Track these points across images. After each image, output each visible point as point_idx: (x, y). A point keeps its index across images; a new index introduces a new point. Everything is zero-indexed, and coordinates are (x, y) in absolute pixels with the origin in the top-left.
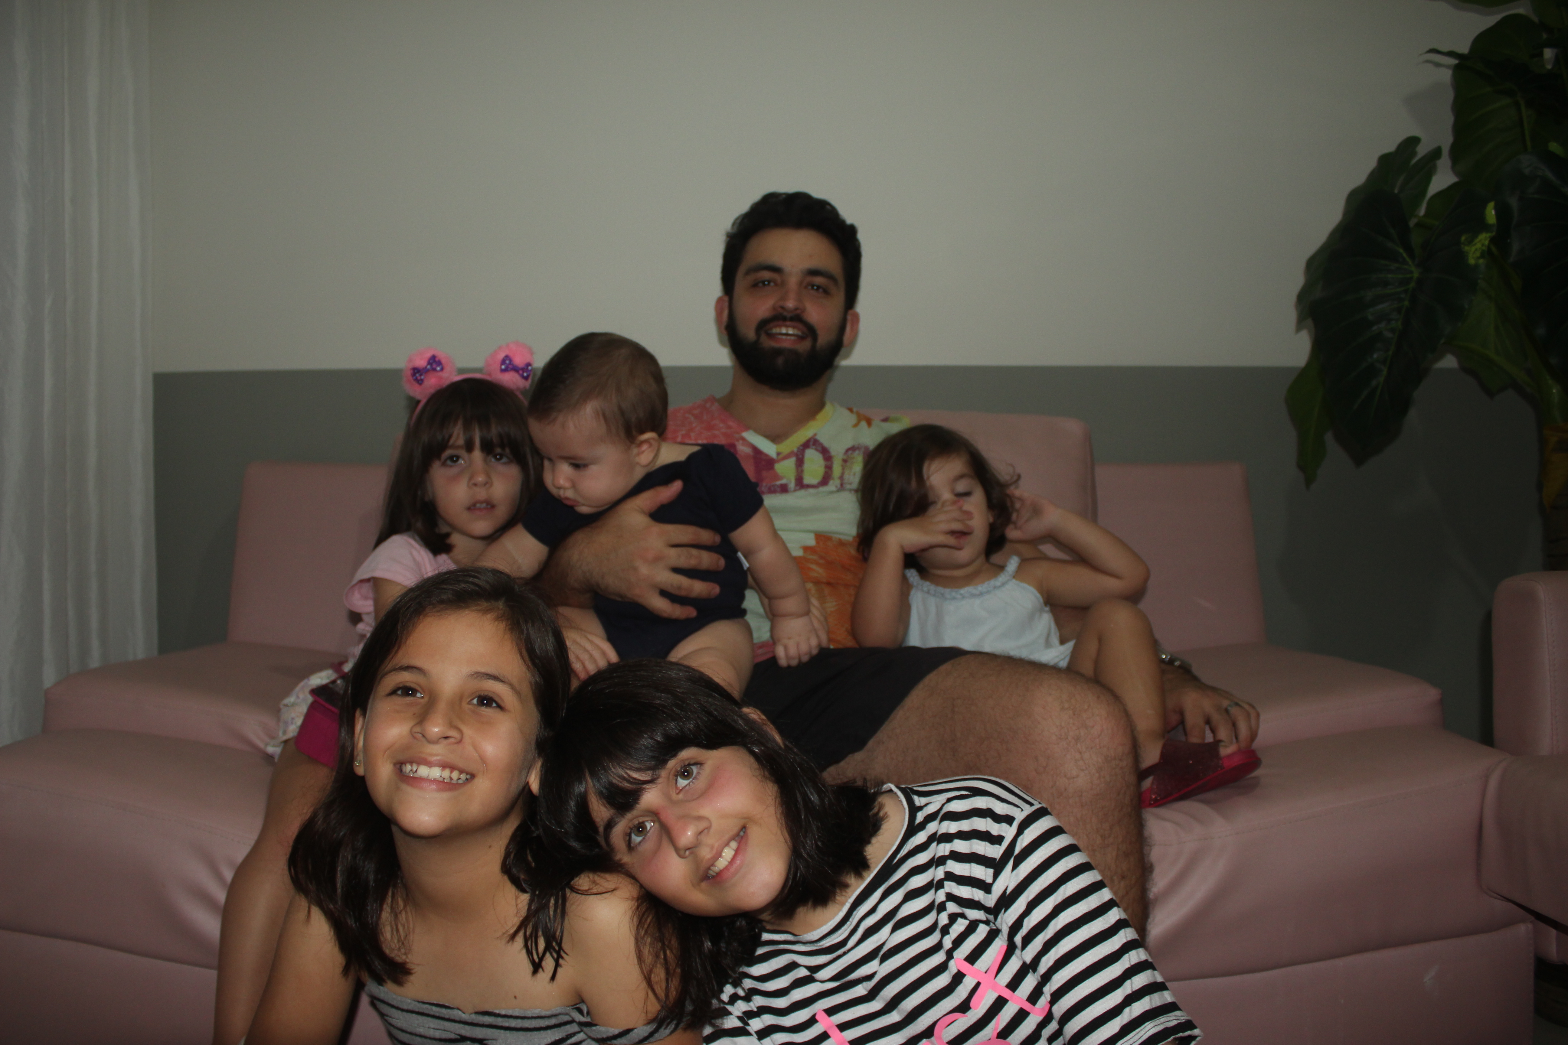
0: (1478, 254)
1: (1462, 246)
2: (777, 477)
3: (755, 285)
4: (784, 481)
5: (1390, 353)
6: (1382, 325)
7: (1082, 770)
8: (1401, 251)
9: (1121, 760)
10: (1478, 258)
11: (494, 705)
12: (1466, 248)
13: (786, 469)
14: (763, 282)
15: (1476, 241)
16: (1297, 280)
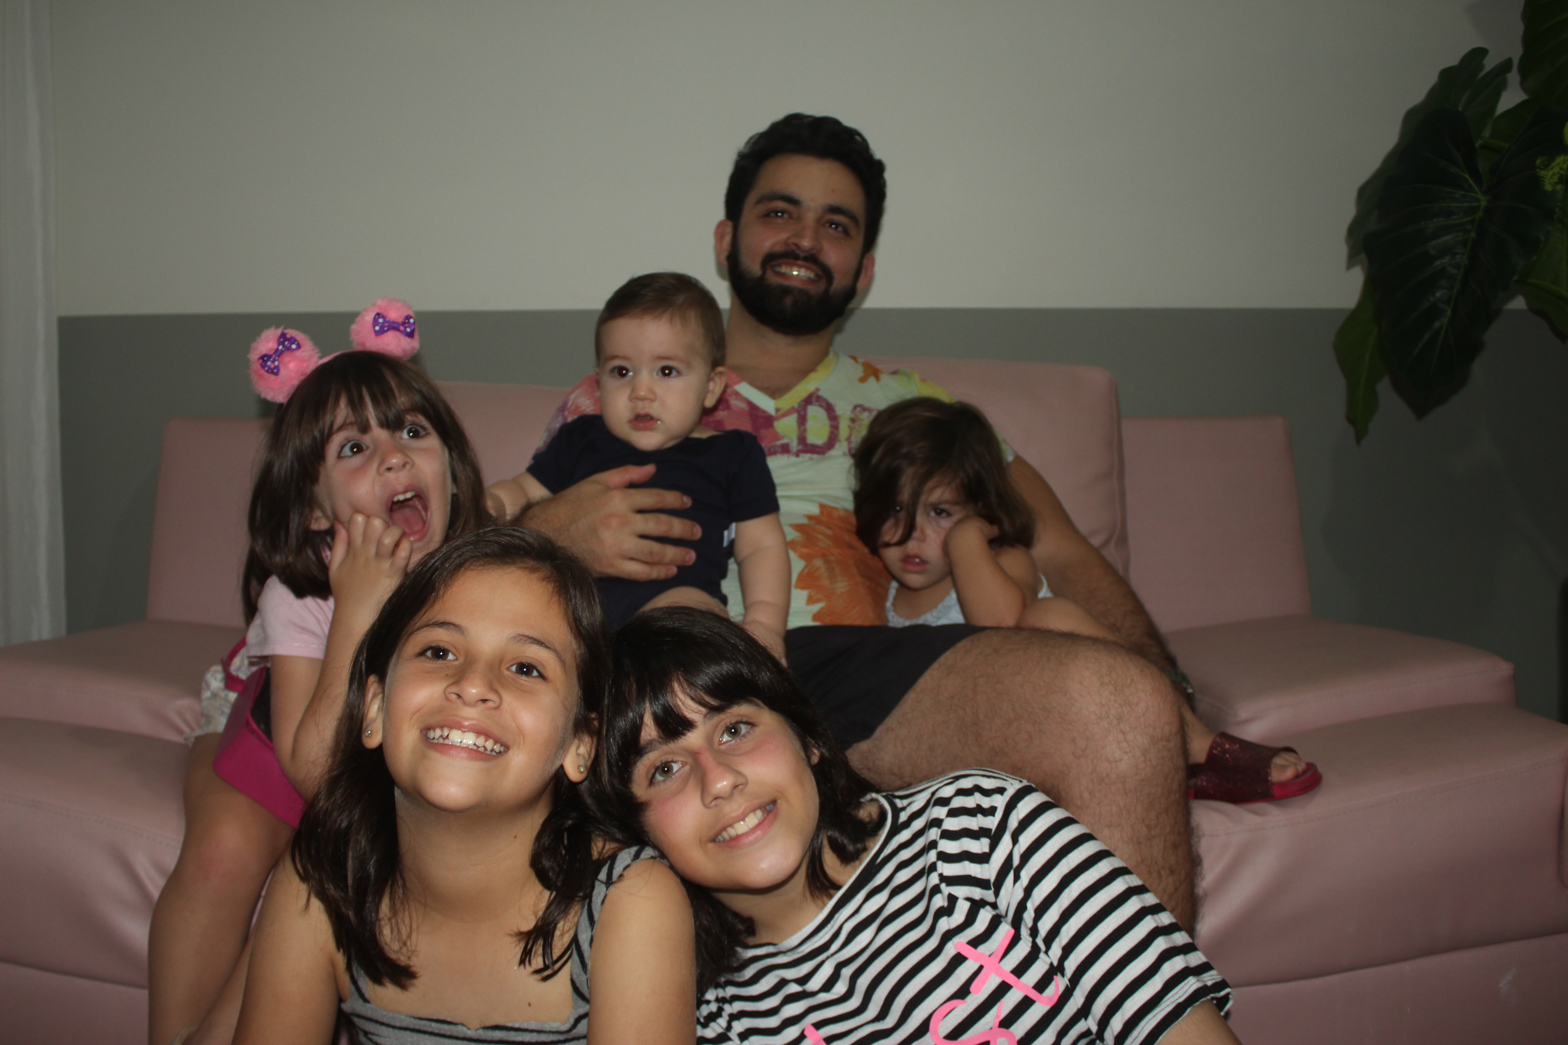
0: (1556, 179)
1: (1538, 170)
2: (777, 437)
3: (767, 215)
4: (785, 441)
5: (1455, 291)
6: (1446, 260)
7: (1126, 753)
8: (1467, 176)
9: (1168, 741)
10: (1556, 183)
11: (535, 673)
12: (1542, 173)
13: (787, 427)
14: (777, 212)
15: (1554, 164)
16: (1348, 211)
